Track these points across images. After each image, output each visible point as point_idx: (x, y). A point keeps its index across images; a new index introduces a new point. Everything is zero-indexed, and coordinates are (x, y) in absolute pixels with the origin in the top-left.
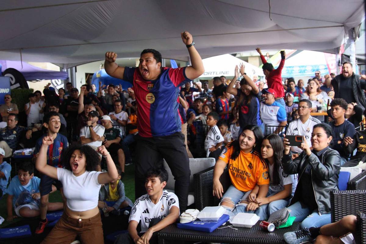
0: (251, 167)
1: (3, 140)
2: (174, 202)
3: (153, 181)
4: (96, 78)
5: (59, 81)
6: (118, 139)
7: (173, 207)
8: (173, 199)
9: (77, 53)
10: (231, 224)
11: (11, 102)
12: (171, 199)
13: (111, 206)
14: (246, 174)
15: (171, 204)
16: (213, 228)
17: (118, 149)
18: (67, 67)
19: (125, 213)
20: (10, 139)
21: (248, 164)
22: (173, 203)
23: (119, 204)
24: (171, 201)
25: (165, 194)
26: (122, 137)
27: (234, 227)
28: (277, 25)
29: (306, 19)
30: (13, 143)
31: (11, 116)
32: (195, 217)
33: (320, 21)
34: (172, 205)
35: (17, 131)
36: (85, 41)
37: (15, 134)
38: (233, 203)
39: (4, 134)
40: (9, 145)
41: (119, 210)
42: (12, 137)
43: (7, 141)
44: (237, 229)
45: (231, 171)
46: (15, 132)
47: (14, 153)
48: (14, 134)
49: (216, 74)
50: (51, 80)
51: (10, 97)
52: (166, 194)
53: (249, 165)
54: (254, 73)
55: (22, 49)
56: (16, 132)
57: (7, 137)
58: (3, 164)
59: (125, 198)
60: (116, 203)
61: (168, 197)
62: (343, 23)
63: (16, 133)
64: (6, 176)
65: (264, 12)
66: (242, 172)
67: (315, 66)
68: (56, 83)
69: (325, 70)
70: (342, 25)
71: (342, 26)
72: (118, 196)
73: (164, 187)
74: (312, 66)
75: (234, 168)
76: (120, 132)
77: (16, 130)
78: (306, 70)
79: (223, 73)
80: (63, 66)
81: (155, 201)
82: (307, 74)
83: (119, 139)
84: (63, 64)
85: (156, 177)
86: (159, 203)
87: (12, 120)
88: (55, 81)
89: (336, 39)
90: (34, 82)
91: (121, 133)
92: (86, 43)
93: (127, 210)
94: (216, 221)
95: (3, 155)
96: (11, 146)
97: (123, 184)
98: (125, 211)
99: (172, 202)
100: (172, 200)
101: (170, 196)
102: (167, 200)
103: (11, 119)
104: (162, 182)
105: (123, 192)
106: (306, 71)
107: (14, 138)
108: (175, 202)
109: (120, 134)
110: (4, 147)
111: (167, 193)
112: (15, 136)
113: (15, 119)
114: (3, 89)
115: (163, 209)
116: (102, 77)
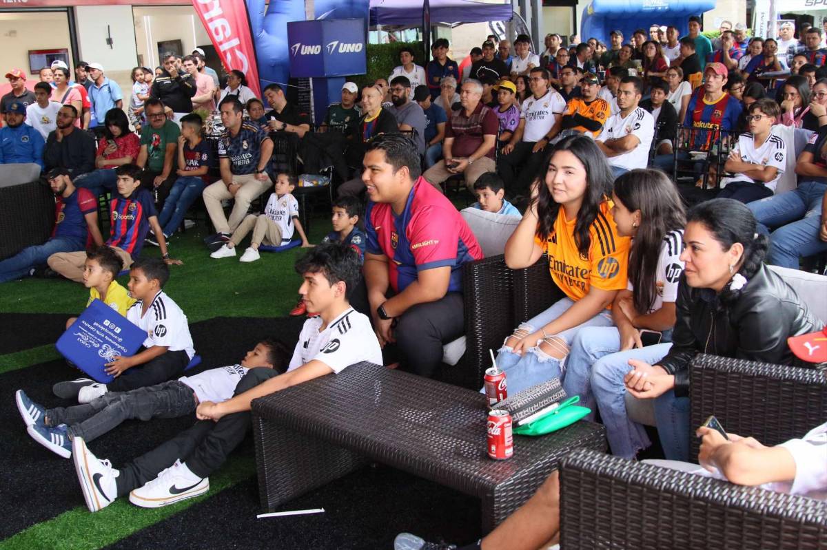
3: (311, 282)
4: (588, 16)
66: (573, 270)
104: (332, 282)
113: (234, 109)
116: (598, 13)
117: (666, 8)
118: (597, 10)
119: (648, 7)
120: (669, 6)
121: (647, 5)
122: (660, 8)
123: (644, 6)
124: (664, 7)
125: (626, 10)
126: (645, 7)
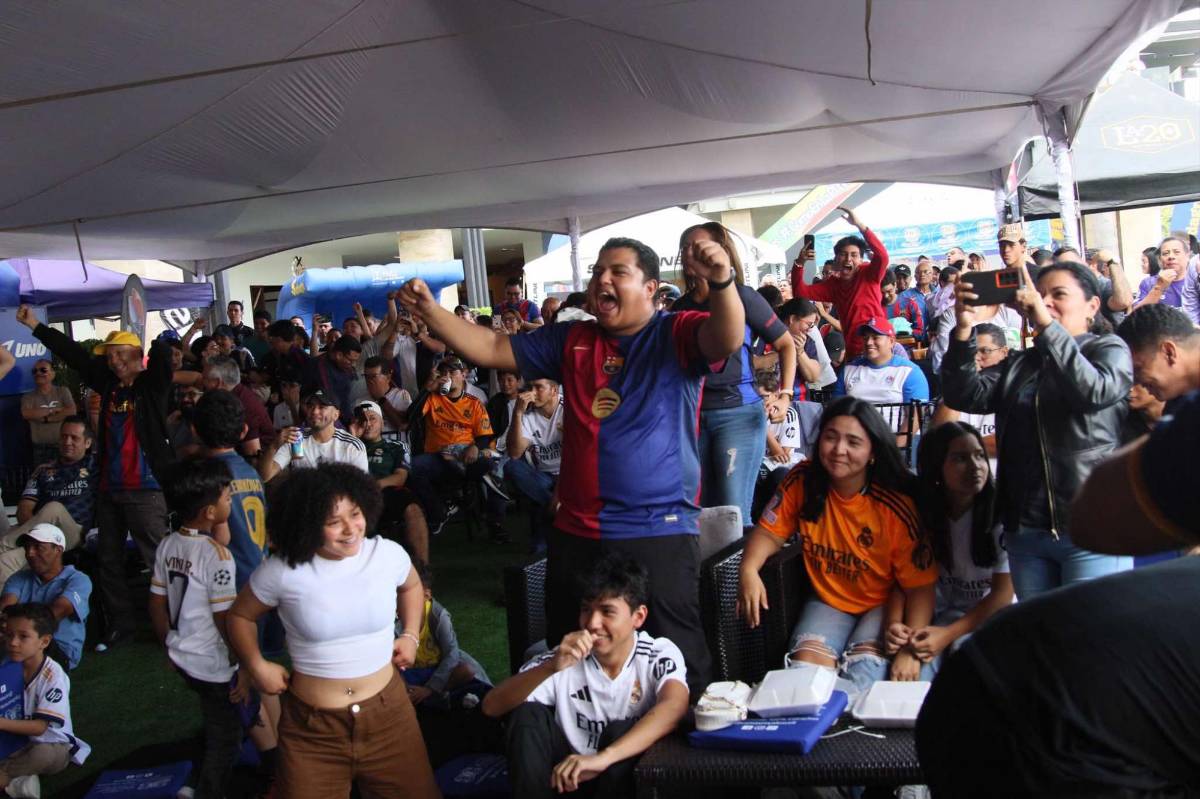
0: (869, 540)
1: (51, 499)
2: (671, 667)
3: (607, 611)
4: (291, 297)
5: (183, 313)
6: (397, 473)
7: (668, 684)
8: (667, 659)
9: (239, 227)
10: (858, 722)
11: (55, 381)
12: (663, 661)
13: (422, 684)
14: (855, 563)
15: (661, 676)
16: (810, 739)
17: (407, 505)
18: (207, 270)
19: (465, 703)
20: (72, 496)
21: (856, 533)
22: (669, 672)
23: (442, 675)
24: (662, 665)
25: (642, 645)
26: (410, 467)
27: (867, 729)
28: (828, 112)
29: (925, 88)
30: (81, 506)
31: (73, 424)
32: (744, 709)
33: (966, 93)
34: (666, 677)
35: (90, 467)
36: (260, 187)
37: (86, 479)
38: (830, 653)
39: (52, 478)
40: (71, 511)
41: (448, 693)
42: (77, 487)
43: (65, 501)
44: (880, 736)
45: (808, 556)
46: (84, 472)
47: (87, 536)
48: (83, 479)
50: (162, 311)
51: (48, 367)
52: (646, 646)
53: (861, 536)
54: (757, 257)
55: (79, 220)
56: (88, 471)
57: (60, 490)
58: (63, 576)
59: (460, 653)
60: (436, 674)
61: (654, 654)
62: (1033, 96)
63: (87, 474)
64: (78, 611)
65: (802, 70)
66: (844, 557)
67: (929, 228)
68: (177, 320)
69: (958, 237)
70: (1031, 100)
71: (1028, 104)
72: (437, 650)
73: (640, 623)
74: (920, 229)
75: (815, 547)
76: (403, 452)
77: (86, 467)
78: (904, 240)
79: (667, 262)
80: (196, 268)
81: (613, 670)
82: (908, 251)
83: (403, 473)
84: (196, 261)
85: (616, 596)
86: (627, 675)
87: (74, 438)
88: (173, 314)
89: (995, 144)
90: (112, 320)
91: (407, 457)
92: (263, 194)
93: (473, 693)
94: (812, 715)
95: (61, 546)
96: (76, 515)
97: (445, 612)
98: (466, 694)
99: (667, 668)
100: (667, 663)
101: (657, 651)
102: (650, 662)
103: (74, 433)
104: (633, 607)
105: (451, 636)
106: (903, 245)
107: (83, 489)
108: (674, 668)
109: (403, 459)
110: (58, 519)
111: (652, 644)
112: (87, 485)
113: (84, 433)
114: (29, 346)
115: (639, 694)
116: (311, 292)
118: (311, 288)
119: (380, 281)
121: (377, 279)
122: (394, 283)
123: (374, 280)
125: (350, 286)
126: (375, 282)
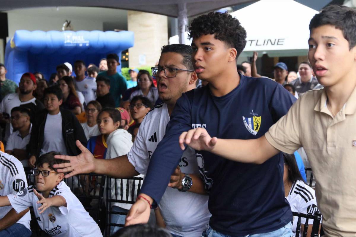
49: (257, 45)
116: (18, 47)
117: (87, 45)
118: (17, 44)
119: (70, 43)
120: (90, 43)
121: (68, 41)
122: (81, 45)
123: (65, 42)
124: (86, 44)
125: (48, 45)
126: (67, 43)
